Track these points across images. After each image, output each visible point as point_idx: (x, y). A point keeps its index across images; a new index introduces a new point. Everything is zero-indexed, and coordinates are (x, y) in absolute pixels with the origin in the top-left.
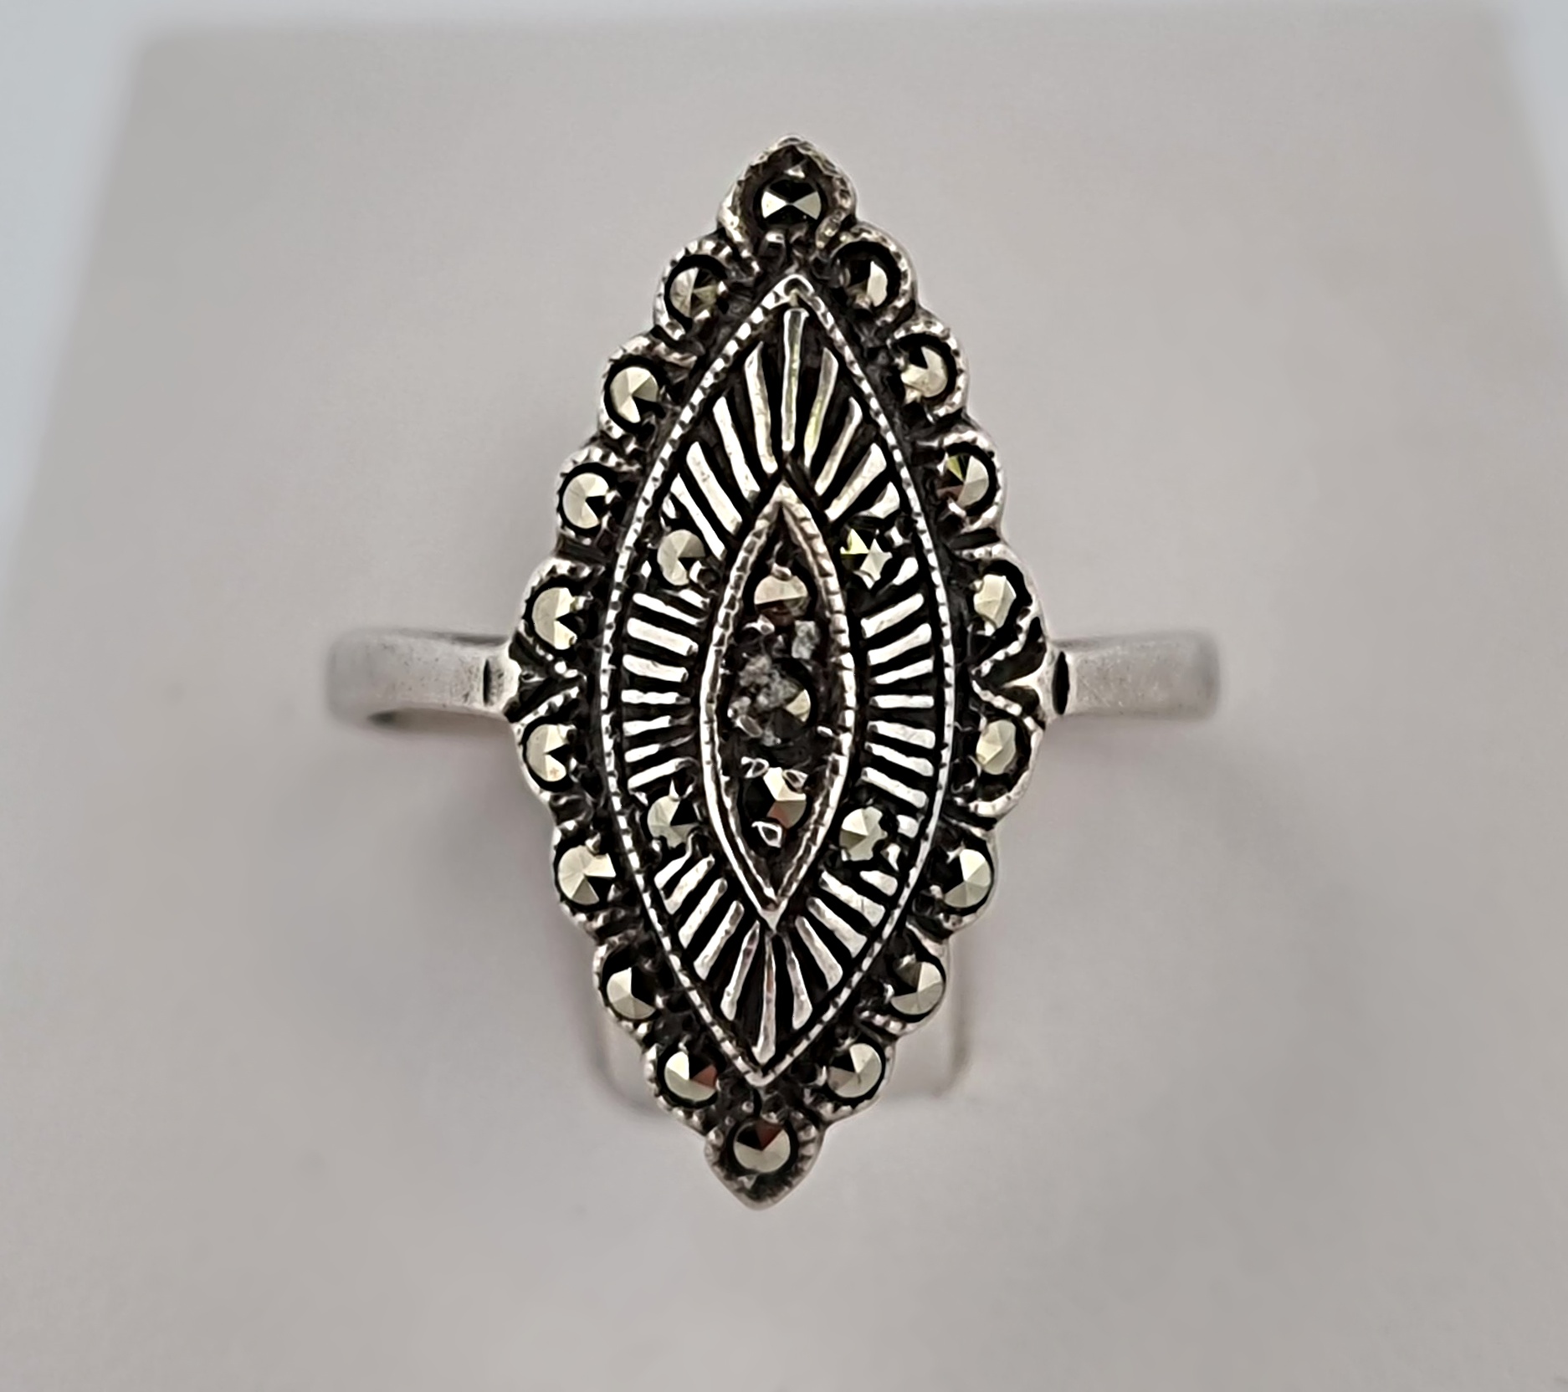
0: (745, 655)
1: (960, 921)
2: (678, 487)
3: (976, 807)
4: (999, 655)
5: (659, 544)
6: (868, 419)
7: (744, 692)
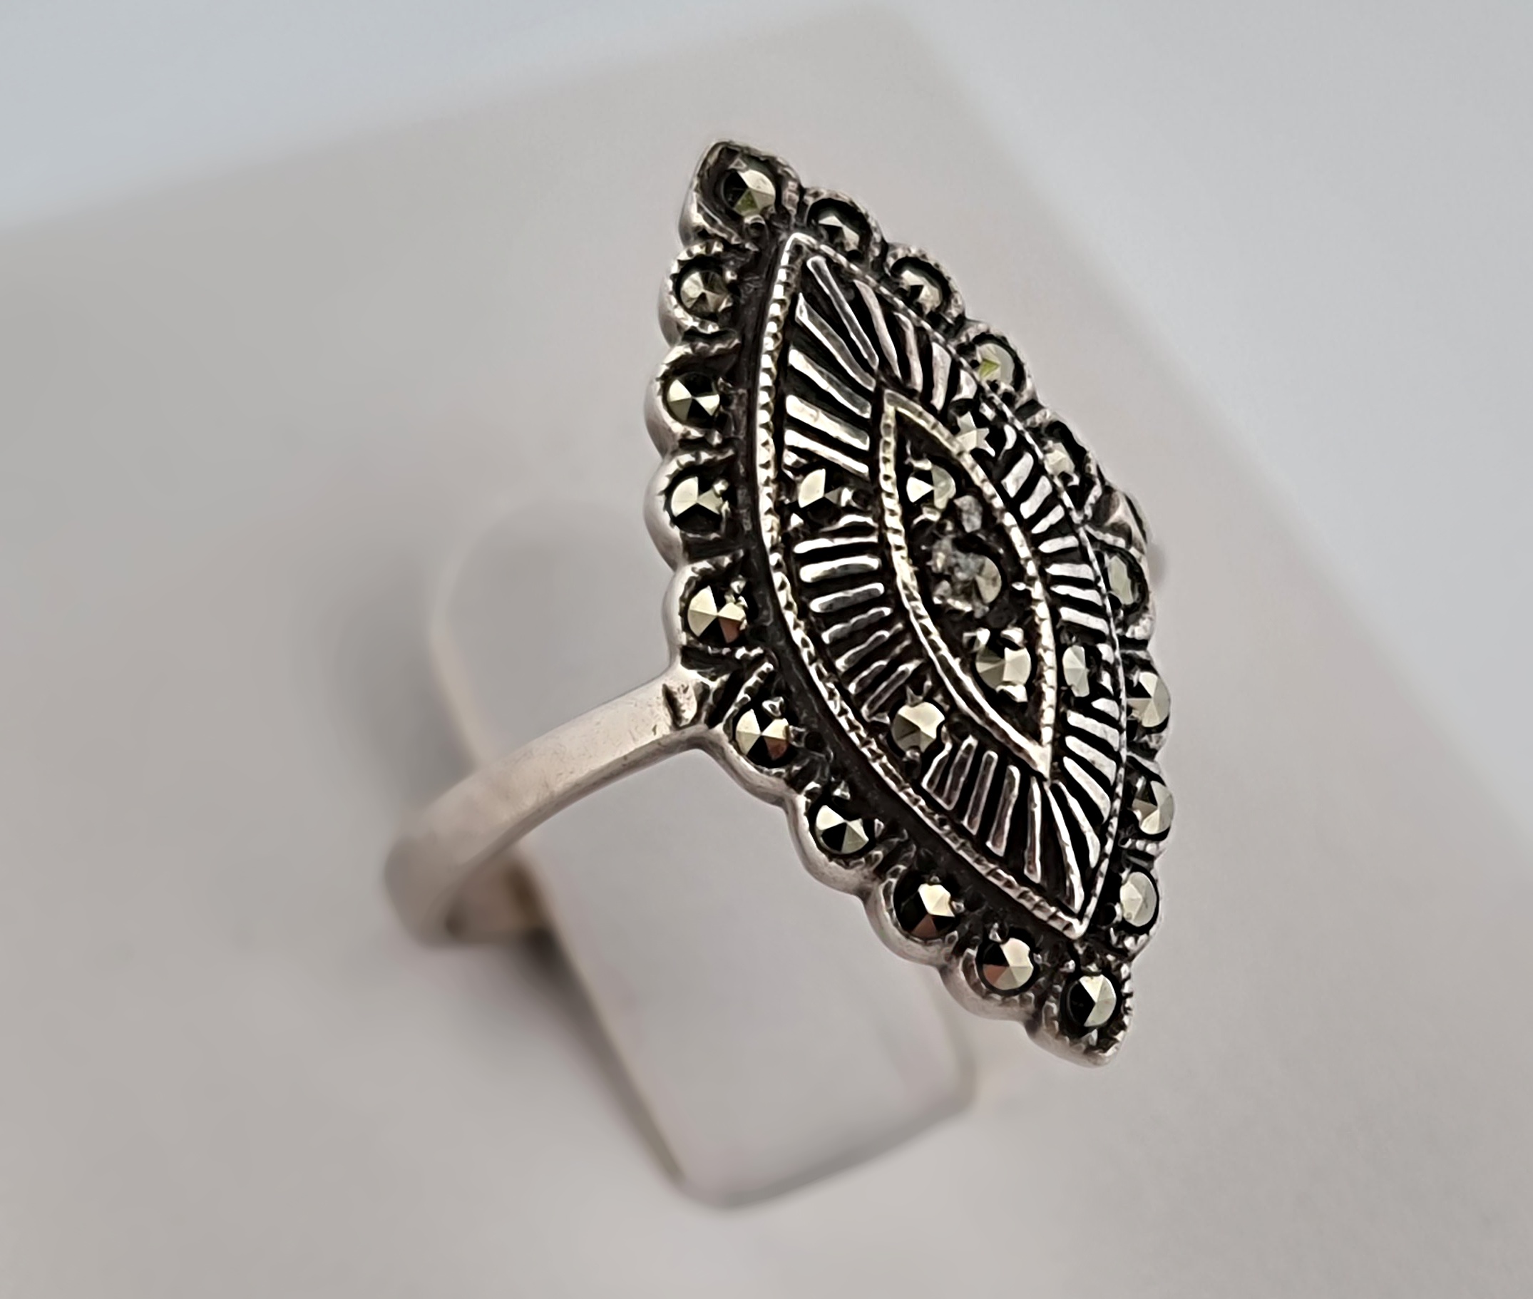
0: (924, 548)
1: (1160, 737)
2: (792, 437)
3: (1133, 633)
4: (1091, 500)
5: (797, 496)
6: (917, 327)
7: (940, 577)
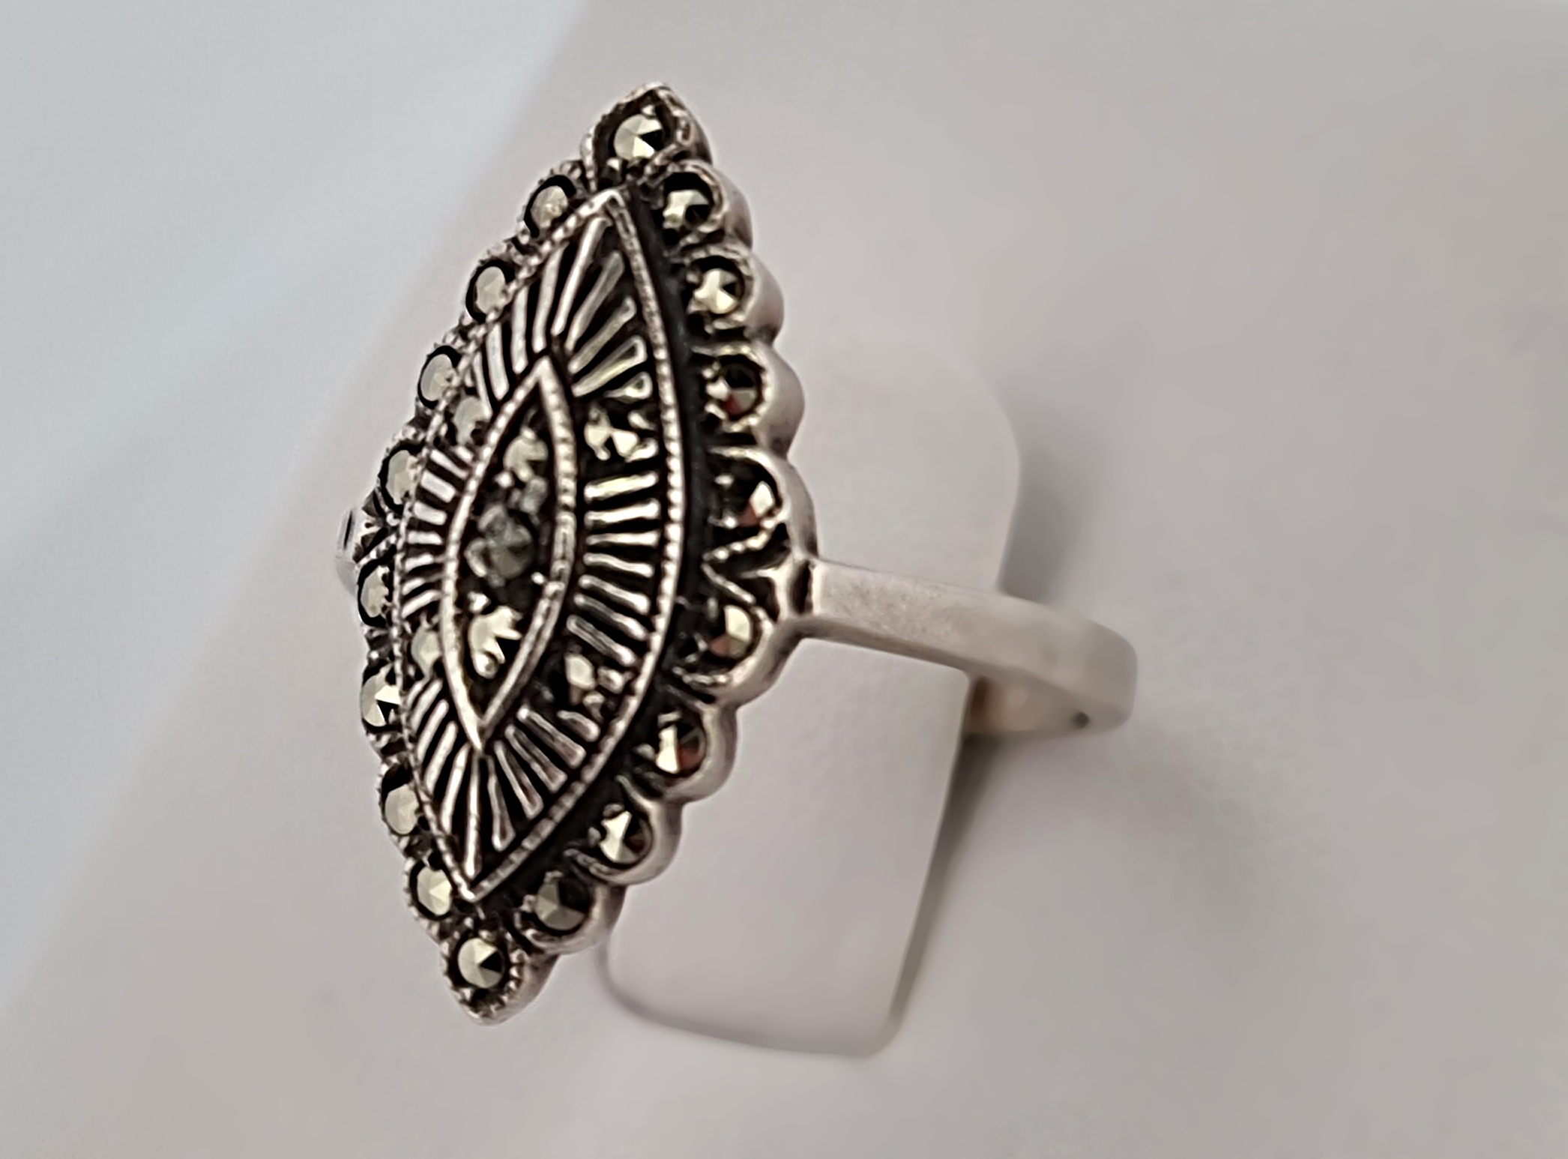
4: (738, 547)
5: (457, 409)
6: (640, 319)
